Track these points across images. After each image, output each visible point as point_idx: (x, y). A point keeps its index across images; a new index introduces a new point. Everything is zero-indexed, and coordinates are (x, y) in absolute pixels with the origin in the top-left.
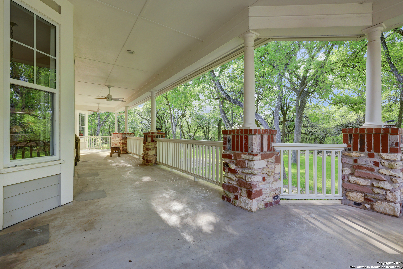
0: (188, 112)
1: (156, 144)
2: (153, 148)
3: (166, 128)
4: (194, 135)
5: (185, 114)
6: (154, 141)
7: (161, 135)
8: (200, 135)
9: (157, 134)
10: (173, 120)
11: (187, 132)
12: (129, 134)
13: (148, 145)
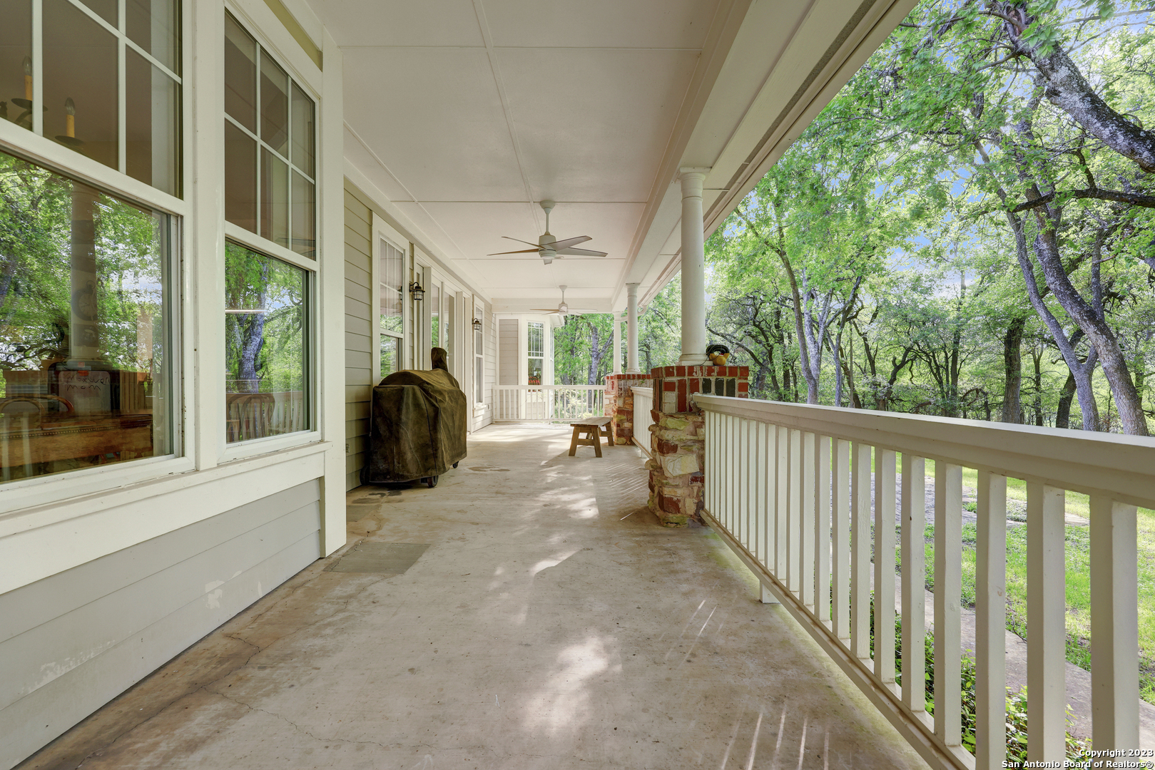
0: (867, 300)
1: (703, 423)
2: (689, 443)
3: (787, 360)
4: (891, 382)
5: (855, 308)
6: (691, 409)
7: (726, 378)
8: (917, 382)
9: (709, 374)
10: (806, 330)
11: (864, 372)
12: (639, 377)
13: (666, 429)
